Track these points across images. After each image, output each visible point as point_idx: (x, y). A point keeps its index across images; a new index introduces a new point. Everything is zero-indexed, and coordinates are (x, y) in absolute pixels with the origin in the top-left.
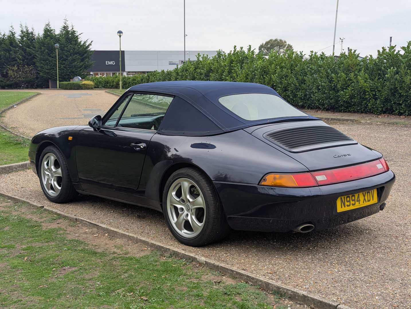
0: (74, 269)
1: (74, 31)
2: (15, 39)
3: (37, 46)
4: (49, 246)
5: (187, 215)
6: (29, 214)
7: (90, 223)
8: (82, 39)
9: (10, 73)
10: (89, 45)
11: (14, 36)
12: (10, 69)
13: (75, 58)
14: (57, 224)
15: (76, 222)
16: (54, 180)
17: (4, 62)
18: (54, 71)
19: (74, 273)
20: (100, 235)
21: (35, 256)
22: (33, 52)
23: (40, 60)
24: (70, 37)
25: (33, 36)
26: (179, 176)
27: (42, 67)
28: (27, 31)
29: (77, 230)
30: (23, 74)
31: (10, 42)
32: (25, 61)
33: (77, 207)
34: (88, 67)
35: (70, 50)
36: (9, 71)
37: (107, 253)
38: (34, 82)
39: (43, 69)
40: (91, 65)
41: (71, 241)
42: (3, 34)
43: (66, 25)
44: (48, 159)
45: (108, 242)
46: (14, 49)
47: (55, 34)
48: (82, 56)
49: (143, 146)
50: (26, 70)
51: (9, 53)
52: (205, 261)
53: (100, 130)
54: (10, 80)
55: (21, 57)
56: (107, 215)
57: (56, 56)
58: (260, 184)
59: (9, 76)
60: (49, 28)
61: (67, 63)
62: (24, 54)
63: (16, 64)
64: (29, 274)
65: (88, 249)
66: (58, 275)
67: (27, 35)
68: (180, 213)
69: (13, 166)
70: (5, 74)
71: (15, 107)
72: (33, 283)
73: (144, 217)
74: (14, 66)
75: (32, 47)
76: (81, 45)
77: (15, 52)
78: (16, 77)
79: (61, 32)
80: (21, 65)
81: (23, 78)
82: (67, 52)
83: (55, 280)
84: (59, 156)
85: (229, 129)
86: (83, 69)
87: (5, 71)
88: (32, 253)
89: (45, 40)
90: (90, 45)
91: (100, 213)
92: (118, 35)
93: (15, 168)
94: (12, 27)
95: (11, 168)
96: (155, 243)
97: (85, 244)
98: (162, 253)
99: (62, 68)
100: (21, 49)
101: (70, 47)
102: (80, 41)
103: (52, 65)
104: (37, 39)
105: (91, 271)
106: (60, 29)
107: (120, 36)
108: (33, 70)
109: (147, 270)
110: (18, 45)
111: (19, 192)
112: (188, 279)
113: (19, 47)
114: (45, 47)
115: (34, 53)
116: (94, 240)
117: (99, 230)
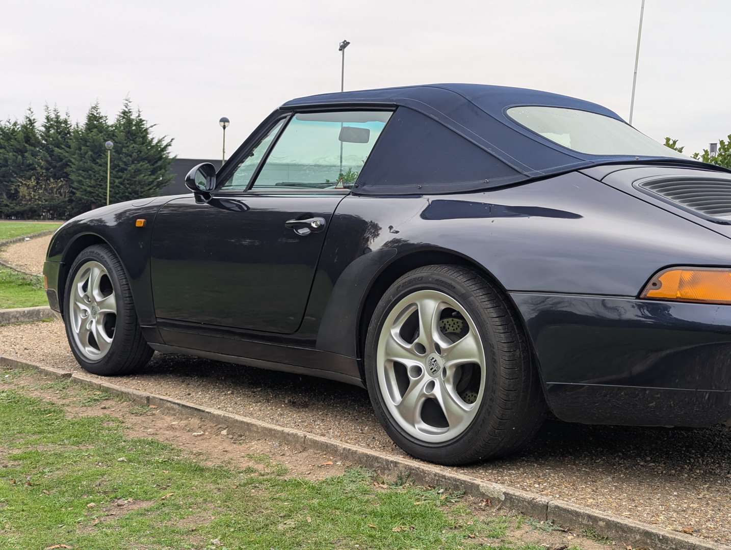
0: (145, 505)
1: (141, 121)
2: (34, 131)
3: (73, 144)
4: (81, 452)
5: (432, 385)
6: (36, 390)
7: (183, 406)
8: (154, 135)
9: (23, 190)
10: (167, 146)
11: (34, 126)
12: (22, 183)
13: (141, 168)
14: (102, 408)
15: (149, 406)
16: (98, 322)
17: (13, 172)
18: (102, 189)
19: (145, 515)
20: (207, 433)
21: (43, 473)
22: (66, 154)
23: (78, 170)
24: (134, 131)
25: (68, 126)
26: (413, 285)
27: (80, 182)
28: (57, 117)
29: (150, 421)
30: (46, 194)
31: (25, 137)
32: (50, 171)
33: (146, 383)
34: (163, 184)
35: (133, 153)
36: (20, 187)
37: (232, 469)
38: (64, 208)
39: (83, 185)
40: (169, 180)
41: (136, 442)
42: (12, 123)
43: (127, 110)
44: (87, 275)
45: (229, 449)
46: (33, 148)
47: (106, 125)
48: (153, 165)
49: (318, 223)
50: (52, 188)
51: (23, 156)
52: (505, 493)
53: (211, 198)
54: (21, 204)
55: (43, 163)
56: (219, 398)
57: (107, 164)
58: (642, 296)
59: (20, 197)
60: (97, 114)
61: (127, 175)
62: (49, 159)
63: (35, 175)
64: (22, 515)
65: (180, 461)
66: (102, 519)
67: (57, 125)
68: (412, 379)
69: (10, 312)
70: (13, 192)
71: (27, 241)
72: (30, 536)
73: (305, 405)
74: (30, 179)
75: (64, 145)
76: (153, 146)
77: (34, 155)
78: (32, 199)
79: (117, 121)
80: (43, 177)
81: (46, 201)
82: (128, 156)
83: (94, 533)
84: (111, 266)
85: (541, 173)
86: (155, 188)
87: (13, 187)
88: (36, 467)
89: (88, 134)
90: (169, 145)
91: (200, 395)
92: (220, 124)
93: (15, 317)
94: (30, 110)
95: (6, 316)
96: (355, 449)
97: (172, 450)
98: (375, 475)
99: (116, 184)
100: (44, 149)
101: (133, 147)
102: (151, 137)
103: (98, 179)
104: (73, 132)
105: (191, 512)
106: (117, 117)
107: (224, 127)
108: (64, 186)
109: (346, 511)
110: (39, 143)
111: (19, 355)
112: (469, 537)
113: (41, 146)
114: (87, 146)
115: (67, 157)
116: (194, 444)
117: (204, 421)
